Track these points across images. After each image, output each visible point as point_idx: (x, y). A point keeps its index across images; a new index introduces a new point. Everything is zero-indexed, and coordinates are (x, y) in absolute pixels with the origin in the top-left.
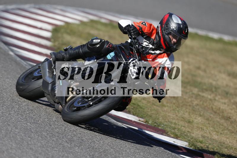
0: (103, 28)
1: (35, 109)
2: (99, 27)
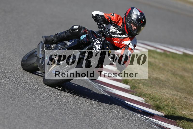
0: (158, 57)
1: (103, 122)
2: (156, 56)
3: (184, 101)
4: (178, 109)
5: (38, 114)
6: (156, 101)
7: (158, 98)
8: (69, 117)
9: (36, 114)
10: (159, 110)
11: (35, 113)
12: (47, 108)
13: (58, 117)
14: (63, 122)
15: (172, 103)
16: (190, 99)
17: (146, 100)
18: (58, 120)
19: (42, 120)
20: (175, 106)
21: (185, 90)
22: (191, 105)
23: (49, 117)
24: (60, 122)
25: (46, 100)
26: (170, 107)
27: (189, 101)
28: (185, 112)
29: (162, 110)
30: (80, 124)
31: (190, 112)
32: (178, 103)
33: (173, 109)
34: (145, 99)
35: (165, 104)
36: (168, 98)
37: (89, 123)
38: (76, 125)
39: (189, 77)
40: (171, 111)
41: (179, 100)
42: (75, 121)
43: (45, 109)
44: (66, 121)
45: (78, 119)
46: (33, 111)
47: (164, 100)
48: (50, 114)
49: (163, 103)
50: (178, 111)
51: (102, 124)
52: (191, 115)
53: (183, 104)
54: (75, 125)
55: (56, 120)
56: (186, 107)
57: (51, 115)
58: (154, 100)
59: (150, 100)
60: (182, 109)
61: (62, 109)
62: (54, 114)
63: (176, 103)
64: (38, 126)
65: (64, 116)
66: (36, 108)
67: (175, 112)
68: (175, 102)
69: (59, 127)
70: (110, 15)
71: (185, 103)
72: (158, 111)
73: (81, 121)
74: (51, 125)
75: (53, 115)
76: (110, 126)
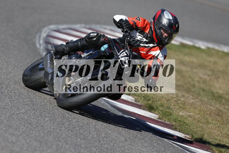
3: (181, 100)
4: (175, 110)
5: (8, 117)
6: (149, 100)
7: (151, 97)
8: (44, 119)
9: (5, 117)
10: (152, 111)
11: (5, 115)
12: (18, 109)
13: (32, 119)
14: (38, 126)
15: (167, 103)
16: (189, 98)
17: (137, 100)
18: (32, 124)
19: (13, 123)
20: (171, 107)
21: (183, 87)
22: (189, 104)
23: (21, 120)
24: (34, 126)
25: (17, 99)
26: (165, 107)
27: (187, 100)
28: (183, 113)
29: (155, 111)
30: (58, 127)
31: (188, 113)
32: (174, 102)
33: (169, 110)
34: (135, 98)
35: (159, 104)
36: (163, 97)
37: (68, 127)
38: (54, 129)
39: (187, 72)
40: (166, 112)
41: (175, 99)
42: (52, 125)
43: (16, 110)
44: (42, 124)
45: (56, 121)
46: (2, 113)
47: (158, 99)
48: (23, 116)
49: (157, 102)
50: (175, 112)
51: (84, 128)
52: (189, 116)
53: (181, 104)
54: (52, 129)
55: (30, 124)
56: (184, 107)
57: (23, 118)
58: (146, 99)
59: (141, 99)
60: (179, 110)
61: (36, 111)
62: (27, 116)
63: (173, 103)
64: (8, 131)
65: (38, 119)
66: (5, 109)
67: (171, 113)
68: (171, 101)
69: (33, 132)
70: (135, 19)
71: (183, 103)
72: (150, 112)
73: (59, 124)
74: (24, 129)
75: (26, 118)
76: (94, 130)
